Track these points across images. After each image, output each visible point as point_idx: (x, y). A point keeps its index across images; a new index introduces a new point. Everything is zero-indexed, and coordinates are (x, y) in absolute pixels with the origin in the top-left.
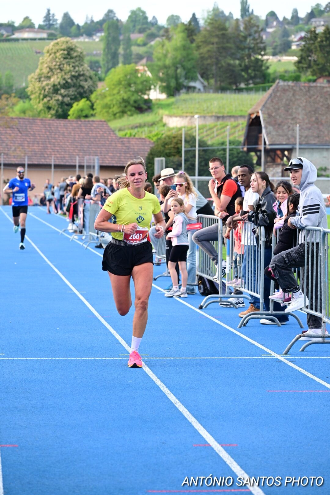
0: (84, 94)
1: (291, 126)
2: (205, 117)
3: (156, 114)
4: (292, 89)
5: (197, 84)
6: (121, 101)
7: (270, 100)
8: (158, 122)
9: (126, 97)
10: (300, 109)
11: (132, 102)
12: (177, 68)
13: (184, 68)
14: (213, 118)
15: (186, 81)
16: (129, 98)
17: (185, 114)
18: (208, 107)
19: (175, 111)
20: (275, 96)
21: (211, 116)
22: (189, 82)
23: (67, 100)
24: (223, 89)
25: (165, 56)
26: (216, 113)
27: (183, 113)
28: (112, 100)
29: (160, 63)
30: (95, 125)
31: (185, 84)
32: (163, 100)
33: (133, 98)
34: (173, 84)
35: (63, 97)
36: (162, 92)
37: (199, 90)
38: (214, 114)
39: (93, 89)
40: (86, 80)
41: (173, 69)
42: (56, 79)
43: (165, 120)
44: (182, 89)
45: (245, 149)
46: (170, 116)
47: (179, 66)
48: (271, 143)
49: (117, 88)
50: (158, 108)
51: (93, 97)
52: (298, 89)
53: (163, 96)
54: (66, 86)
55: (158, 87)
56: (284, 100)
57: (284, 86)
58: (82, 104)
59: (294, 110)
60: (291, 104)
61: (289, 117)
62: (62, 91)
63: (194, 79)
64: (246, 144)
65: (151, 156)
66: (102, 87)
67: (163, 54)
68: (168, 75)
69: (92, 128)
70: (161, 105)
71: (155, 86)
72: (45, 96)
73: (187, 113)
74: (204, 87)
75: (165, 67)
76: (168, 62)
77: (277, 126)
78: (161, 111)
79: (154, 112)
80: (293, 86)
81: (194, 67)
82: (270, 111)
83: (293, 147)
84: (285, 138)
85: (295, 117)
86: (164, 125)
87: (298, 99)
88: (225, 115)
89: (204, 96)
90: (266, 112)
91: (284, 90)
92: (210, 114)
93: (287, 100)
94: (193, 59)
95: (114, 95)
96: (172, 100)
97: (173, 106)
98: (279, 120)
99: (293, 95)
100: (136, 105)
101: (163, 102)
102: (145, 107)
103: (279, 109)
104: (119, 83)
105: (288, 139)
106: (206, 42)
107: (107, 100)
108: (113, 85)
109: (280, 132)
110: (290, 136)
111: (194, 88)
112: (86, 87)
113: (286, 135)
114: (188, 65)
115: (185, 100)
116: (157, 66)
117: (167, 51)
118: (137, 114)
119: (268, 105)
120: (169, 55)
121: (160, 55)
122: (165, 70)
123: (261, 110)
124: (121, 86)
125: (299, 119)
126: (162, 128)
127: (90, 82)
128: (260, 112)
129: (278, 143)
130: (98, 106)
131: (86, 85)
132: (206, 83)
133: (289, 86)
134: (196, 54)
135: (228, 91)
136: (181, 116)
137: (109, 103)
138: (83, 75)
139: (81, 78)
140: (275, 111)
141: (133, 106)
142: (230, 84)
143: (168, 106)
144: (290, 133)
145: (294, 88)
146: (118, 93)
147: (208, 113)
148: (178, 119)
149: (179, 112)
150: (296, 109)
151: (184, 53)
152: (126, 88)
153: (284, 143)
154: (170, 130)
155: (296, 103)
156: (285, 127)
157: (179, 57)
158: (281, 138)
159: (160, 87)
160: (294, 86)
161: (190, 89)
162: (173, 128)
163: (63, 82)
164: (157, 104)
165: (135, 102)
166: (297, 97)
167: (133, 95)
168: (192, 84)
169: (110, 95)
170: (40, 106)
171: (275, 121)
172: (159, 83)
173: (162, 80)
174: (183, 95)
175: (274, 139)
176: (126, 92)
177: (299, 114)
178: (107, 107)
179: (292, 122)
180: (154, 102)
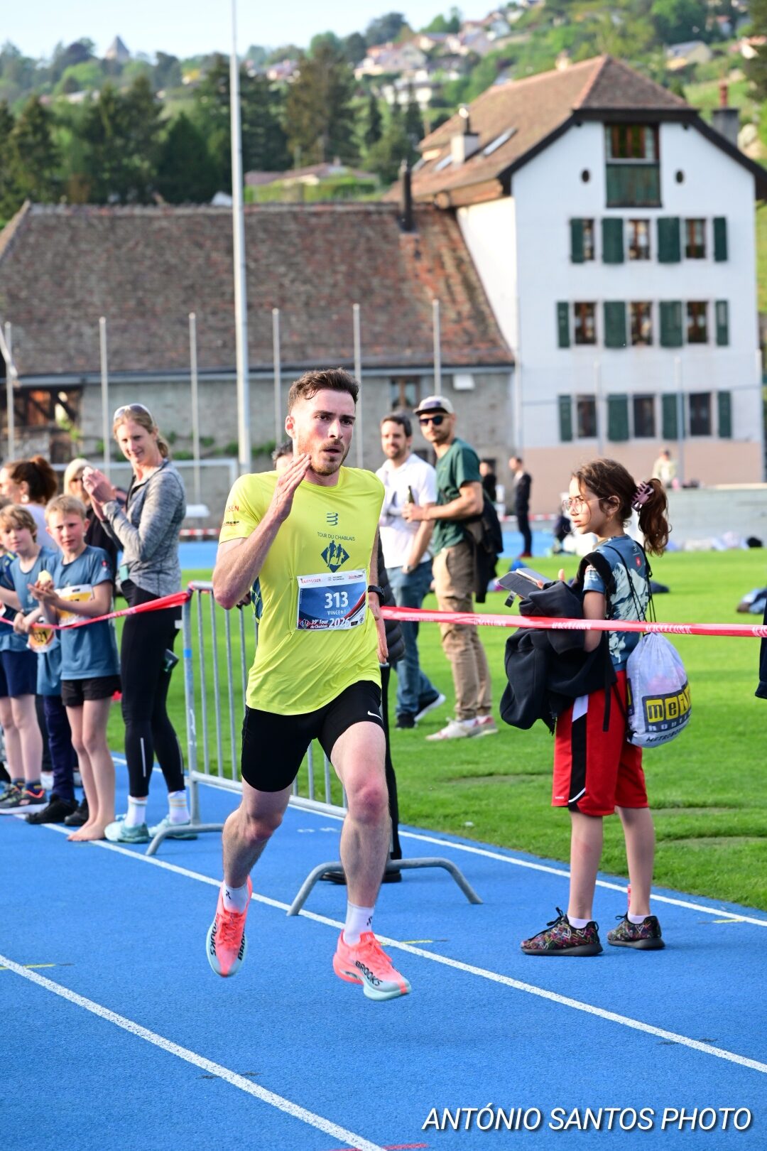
1: (74, 325)
4: (68, 224)
7: (11, 255)
10: (93, 279)
20: (24, 245)
48: (21, 372)
52: (83, 225)
56: (49, 256)
57: (46, 216)
59: (78, 282)
60: (68, 264)
61: (67, 301)
77: (34, 326)
80: (67, 217)
82: (12, 285)
83: (84, 380)
84: (60, 356)
85: (82, 301)
87: (85, 253)
90: (4, 289)
91: (47, 229)
93: (56, 255)
98: (40, 308)
99: (73, 240)
103: (36, 279)
105: (69, 359)
109: (46, 341)
110: (72, 352)
113: (62, 349)
119: (6, 270)
125: (91, 304)
129: (42, 370)
133: (58, 216)
140: (28, 286)
144: (72, 342)
145: (74, 222)
150: (84, 278)
153: (59, 370)
155: (81, 261)
156: (58, 328)
158: (48, 357)
160: (71, 217)
166: (84, 246)
171: (29, 312)
175: (30, 362)
177: (91, 292)
179: (76, 314)
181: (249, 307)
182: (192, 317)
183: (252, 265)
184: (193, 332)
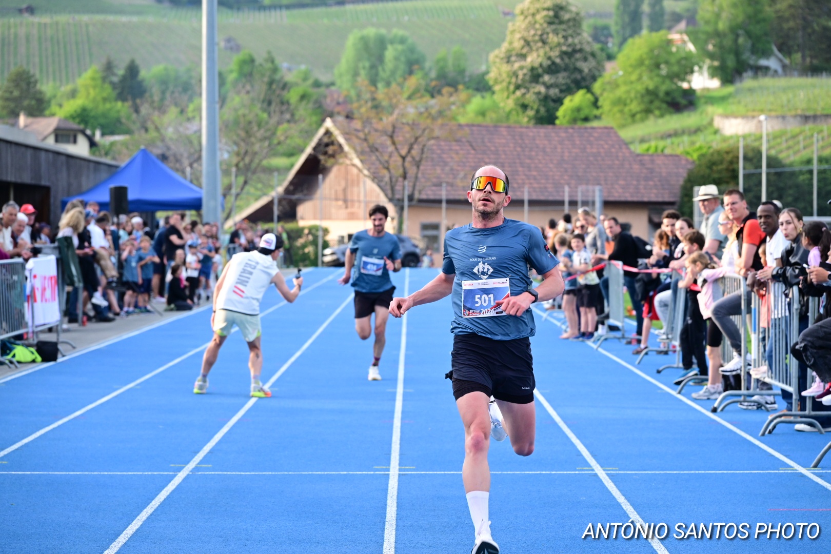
0: (582, 82)
2: (783, 117)
3: (701, 113)
5: (772, 63)
6: (643, 92)
8: (706, 127)
9: (651, 86)
11: (661, 94)
12: (738, 36)
13: (749, 35)
14: (798, 119)
15: (754, 58)
16: (657, 87)
17: (750, 114)
18: (789, 101)
19: (733, 108)
21: (795, 116)
22: (760, 58)
23: (554, 92)
24: (815, 71)
25: (718, 16)
26: (803, 110)
27: (748, 111)
28: (628, 92)
29: (709, 28)
30: (596, 135)
31: (752, 62)
32: (715, 90)
33: (664, 88)
34: (731, 62)
35: (548, 87)
36: (712, 75)
37: (776, 71)
38: (799, 112)
39: (597, 73)
40: (585, 59)
41: (731, 37)
42: (535, 58)
43: (718, 122)
44: (746, 71)
46: (726, 116)
47: (740, 32)
49: (637, 72)
50: (706, 103)
51: (597, 87)
53: (715, 83)
54: (552, 69)
55: (705, 67)
58: (578, 99)
62: (546, 78)
63: (766, 54)
65: (689, 185)
66: (613, 70)
67: (713, 12)
68: (722, 47)
69: (592, 139)
70: (711, 99)
71: (700, 68)
72: (518, 87)
73: (754, 110)
74: (784, 67)
75: (717, 34)
76: (722, 25)
78: (710, 109)
79: (699, 110)
81: (765, 34)
86: (716, 132)
88: (819, 113)
89: (783, 82)
92: (793, 113)
94: (764, 20)
95: (632, 83)
96: (730, 89)
97: (731, 100)
100: (669, 99)
101: (715, 94)
102: (683, 102)
104: (640, 63)
107: (621, 92)
108: (631, 66)
111: (766, 69)
112: (586, 70)
114: (757, 30)
115: (751, 90)
116: (704, 32)
117: (721, 8)
118: (671, 113)
120: (724, 15)
121: (709, 15)
122: (718, 40)
124: (644, 68)
126: (711, 138)
127: (592, 63)
130: (605, 102)
131: (585, 67)
132: (786, 61)
134: (769, 12)
135: (824, 74)
136: (744, 117)
137: (624, 96)
138: (581, 50)
139: (578, 56)
141: (663, 101)
142: (829, 60)
143: (723, 99)
146: (640, 79)
147: (790, 110)
148: (739, 121)
149: (741, 109)
151: (750, 10)
152: (651, 71)
154: (725, 139)
157: (741, 17)
159: (709, 68)
161: (759, 70)
162: (731, 137)
163: (546, 63)
164: (704, 97)
165: (667, 93)
167: (663, 82)
168: (763, 62)
169: (625, 83)
170: (510, 104)
172: (708, 62)
173: (712, 56)
174: (748, 82)
176: (651, 78)
178: (620, 102)
180: (699, 93)
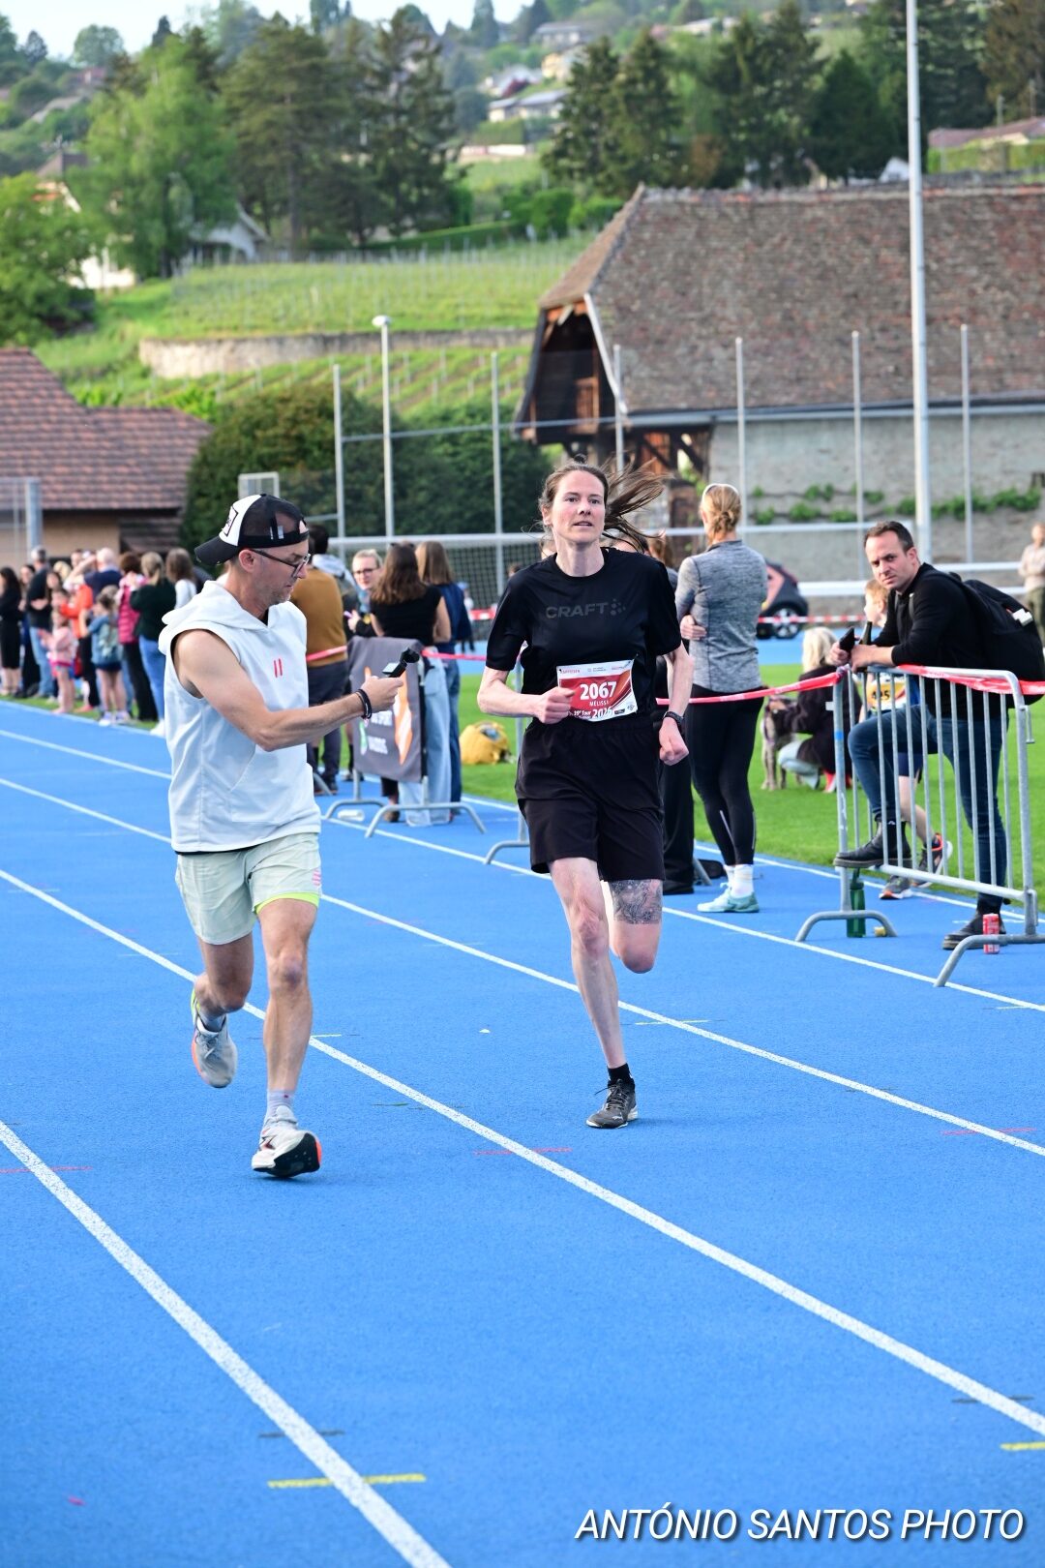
1: (702, 346)
2: (280, 341)
3: (111, 336)
4: (694, 215)
5: (235, 236)
7: (619, 256)
8: (123, 365)
9: (8, 282)
10: (727, 284)
11: (28, 300)
12: (168, 184)
13: (190, 180)
14: (311, 342)
15: (200, 225)
16: (19, 286)
17: (212, 335)
18: (287, 308)
19: (173, 325)
20: (638, 242)
21: (304, 338)
22: (210, 227)
24: (323, 250)
25: (128, 144)
26: (318, 325)
27: (206, 329)
29: (112, 170)
31: (195, 235)
32: (128, 290)
33: (32, 287)
34: (156, 236)
36: (120, 265)
37: (242, 253)
38: (311, 330)
41: (154, 186)
43: (148, 354)
44: (184, 253)
45: (530, 434)
46: (164, 342)
47: (173, 175)
48: (634, 408)
50: (118, 315)
52: (714, 215)
53: (126, 278)
55: (106, 249)
56: (670, 256)
57: (666, 204)
59: (707, 290)
60: (694, 267)
61: (692, 315)
63: (227, 219)
64: (533, 414)
67: (118, 137)
68: (137, 206)
70: (127, 310)
71: (101, 245)
73: (219, 329)
74: (258, 243)
75: (130, 181)
76: (137, 164)
77: (650, 348)
78: (130, 328)
79: (108, 331)
80: (694, 206)
81: (222, 180)
82: (621, 294)
83: (714, 417)
84: (684, 387)
85: (713, 315)
86: (145, 373)
87: (715, 250)
88: (350, 331)
89: (266, 272)
90: (611, 300)
91: (667, 222)
92: (299, 331)
93: (677, 255)
94: (218, 153)
96: (158, 289)
97: (167, 310)
98: (658, 325)
99: (699, 235)
100: (43, 309)
101: (131, 298)
102: (72, 315)
103: (652, 287)
105: (695, 390)
106: (255, 95)
109: (664, 366)
110: (700, 382)
111: (226, 248)
113: (686, 378)
114: (207, 172)
115: (202, 289)
116: (101, 178)
117: (134, 130)
118: (49, 338)
119: (614, 275)
120: (141, 143)
121: (109, 143)
122: (129, 192)
123: (592, 293)
125: (723, 319)
126: (138, 384)
128: (587, 298)
129: (661, 406)
132: (261, 231)
133: (681, 204)
134: (228, 137)
135: (343, 255)
136: (200, 342)
140: (642, 296)
141: (33, 314)
142: (342, 229)
143: (150, 308)
144: (699, 369)
145: (702, 212)
147: (291, 327)
148: (191, 349)
149: (193, 327)
150: (715, 285)
151: (190, 133)
152: (5, 254)
153: (683, 405)
154: (166, 387)
155: (711, 263)
156: (681, 350)
157: (174, 147)
158: (669, 387)
159: (112, 248)
160: (699, 205)
161: (210, 252)
162: (179, 383)
164: (112, 305)
165: (40, 298)
166: (714, 243)
167: (31, 277)
168: (219, 235)
171: (644, 329)
172: (111, 238)
173: (119, 225)
174: (192, 273)
175: (644, 394)
177: (724, 303)
179: (704, 332)
180: (100, 297)
181: (929, 321)
182: (855, 335)
183: (934, 266)
184: (856, 356)
